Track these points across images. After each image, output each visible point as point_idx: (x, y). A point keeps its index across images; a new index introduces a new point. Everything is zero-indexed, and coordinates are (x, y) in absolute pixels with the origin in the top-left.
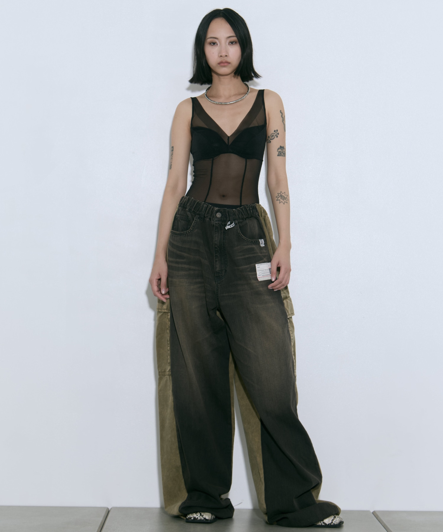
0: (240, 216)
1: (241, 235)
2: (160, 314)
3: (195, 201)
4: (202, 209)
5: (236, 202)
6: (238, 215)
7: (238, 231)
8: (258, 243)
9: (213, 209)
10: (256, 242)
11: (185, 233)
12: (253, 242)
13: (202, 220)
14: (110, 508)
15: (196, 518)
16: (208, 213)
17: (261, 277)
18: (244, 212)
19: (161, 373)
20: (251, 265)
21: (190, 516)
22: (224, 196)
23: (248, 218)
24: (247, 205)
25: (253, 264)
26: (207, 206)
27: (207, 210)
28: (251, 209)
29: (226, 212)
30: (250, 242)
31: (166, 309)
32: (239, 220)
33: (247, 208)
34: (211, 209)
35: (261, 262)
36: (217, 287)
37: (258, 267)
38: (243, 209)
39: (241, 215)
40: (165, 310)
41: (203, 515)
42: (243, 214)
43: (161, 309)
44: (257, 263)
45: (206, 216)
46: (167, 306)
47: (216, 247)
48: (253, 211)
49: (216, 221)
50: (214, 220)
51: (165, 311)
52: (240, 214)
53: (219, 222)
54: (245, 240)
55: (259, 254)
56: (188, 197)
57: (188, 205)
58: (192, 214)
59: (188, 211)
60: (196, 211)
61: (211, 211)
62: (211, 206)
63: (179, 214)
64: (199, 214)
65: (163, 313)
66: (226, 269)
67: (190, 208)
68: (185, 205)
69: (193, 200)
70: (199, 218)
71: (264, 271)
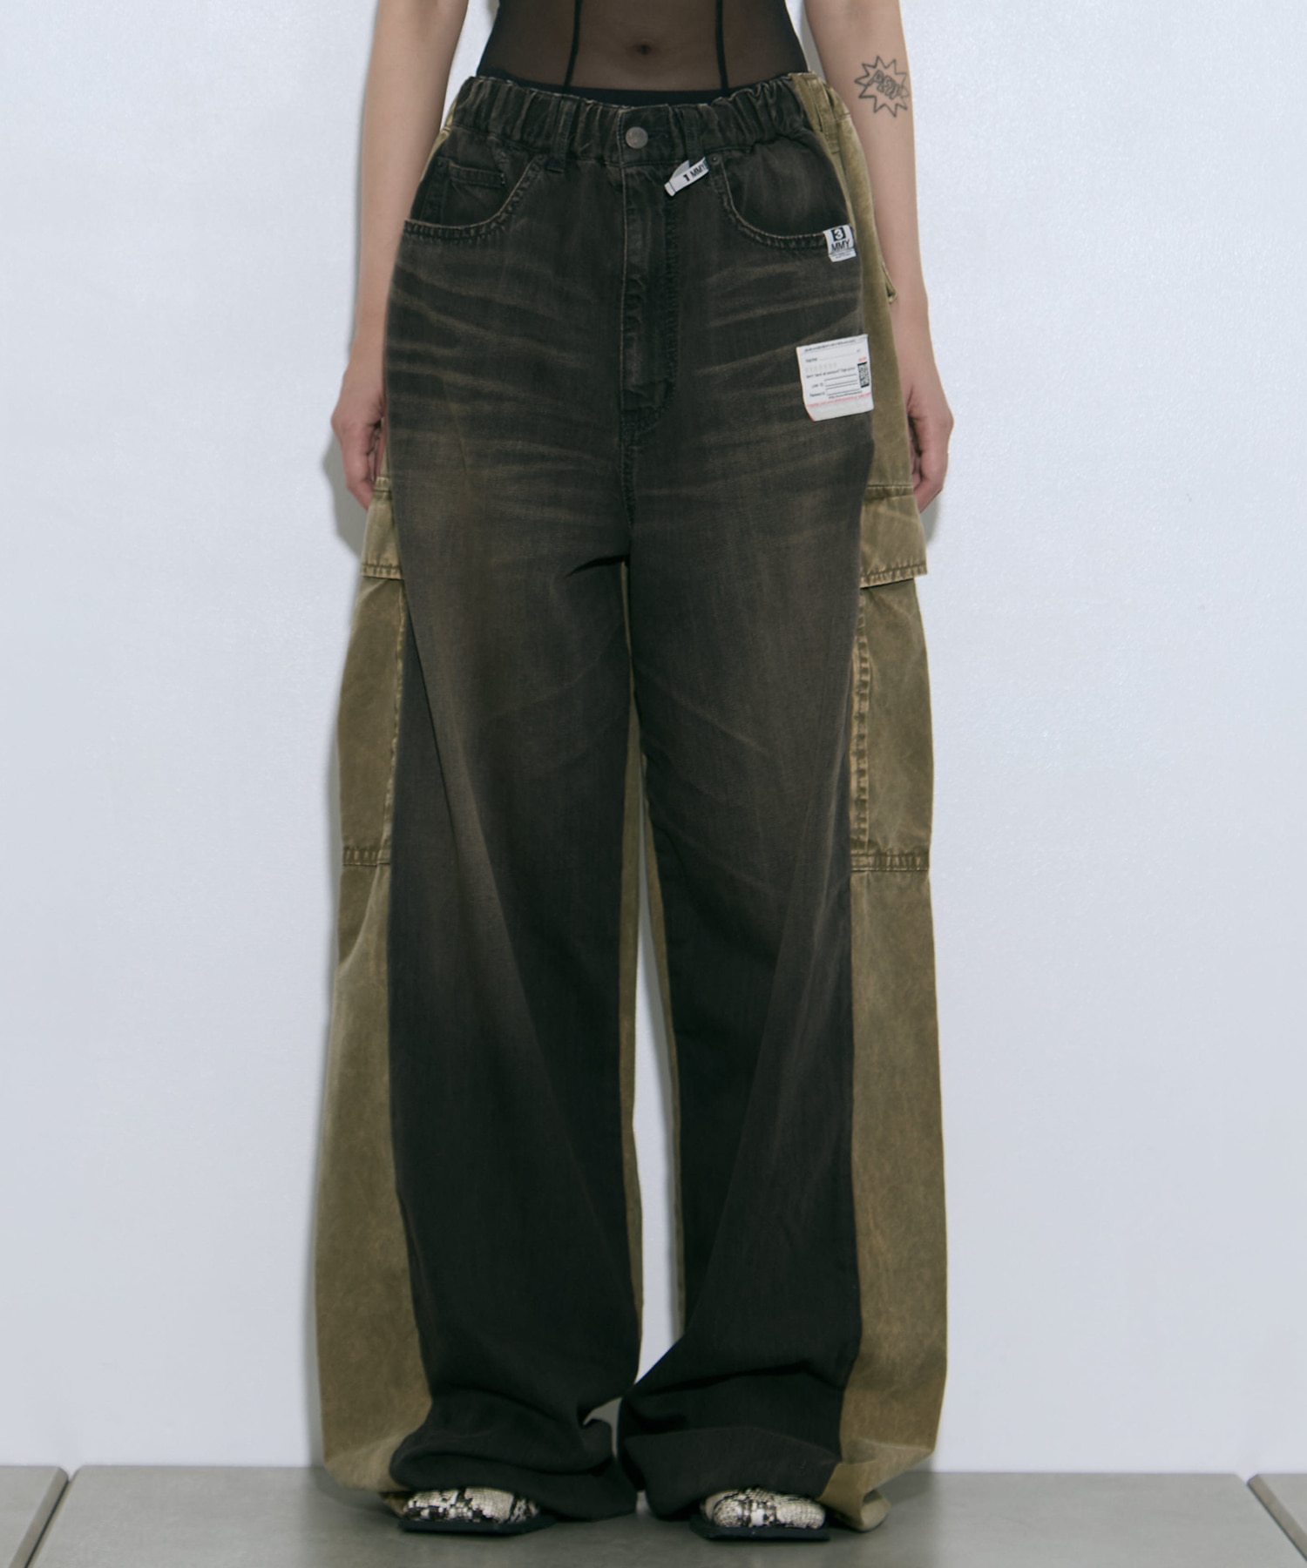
0: (728, 134)
1: (738, 220)
2: (370, 588)
4: (557, 122)
5: (707, 79)
6: (722, 130)
7: (725, 199)
8: (817, 248)
9: (604, 114)
10: (803, 244)
11: (472, 232)
12: (793, 244)
13: (559, 173)
15: (441, 1510)
16: (587, 136)
17: (823, 403)
18: (743, 118)
19: (357, 853)
20: (778, 351)
21: (415, 1502)
22: (644, 51)
23: (760, 142)
24: (754, 88)
25: (785, 348)
26: (578, 107)
27: (581, 125)
28: (771, 101)
29: (668, 119)
30: (780, 249)
31: (396, 567)
32: (727, 153)
33: (754, 100)
34: (597, 118)
35: (821, 334)
36: (627, 456)
37: (809, 361)
38: (740, 105)
39: (734, 130)
40: (393, 571)
41: (471, 1500)
42: (743, 124)
43: (375, 568)
44: (807, 340)
45: (579, 149)
48: (780, 111)
49: (629, 165)
50: (618, 162)
51: (392, 576)
52: (732, 125)
53: (640, 169)
54: (754, 240)
55: (816, 301)
56: (492, 78)
57: (494, 115)
58: (518, 153)
59: (497, 145)
60: (531, 140)
61: (596, 123)
62: (595, 104)
63: (456, 160)
64: (546, 150)
65: (381, 582)
66: (672, 380)
67: (504, 129)
68: (483, 115)
69: (510, 88)
70: (546, 167)
71: (837, 374)
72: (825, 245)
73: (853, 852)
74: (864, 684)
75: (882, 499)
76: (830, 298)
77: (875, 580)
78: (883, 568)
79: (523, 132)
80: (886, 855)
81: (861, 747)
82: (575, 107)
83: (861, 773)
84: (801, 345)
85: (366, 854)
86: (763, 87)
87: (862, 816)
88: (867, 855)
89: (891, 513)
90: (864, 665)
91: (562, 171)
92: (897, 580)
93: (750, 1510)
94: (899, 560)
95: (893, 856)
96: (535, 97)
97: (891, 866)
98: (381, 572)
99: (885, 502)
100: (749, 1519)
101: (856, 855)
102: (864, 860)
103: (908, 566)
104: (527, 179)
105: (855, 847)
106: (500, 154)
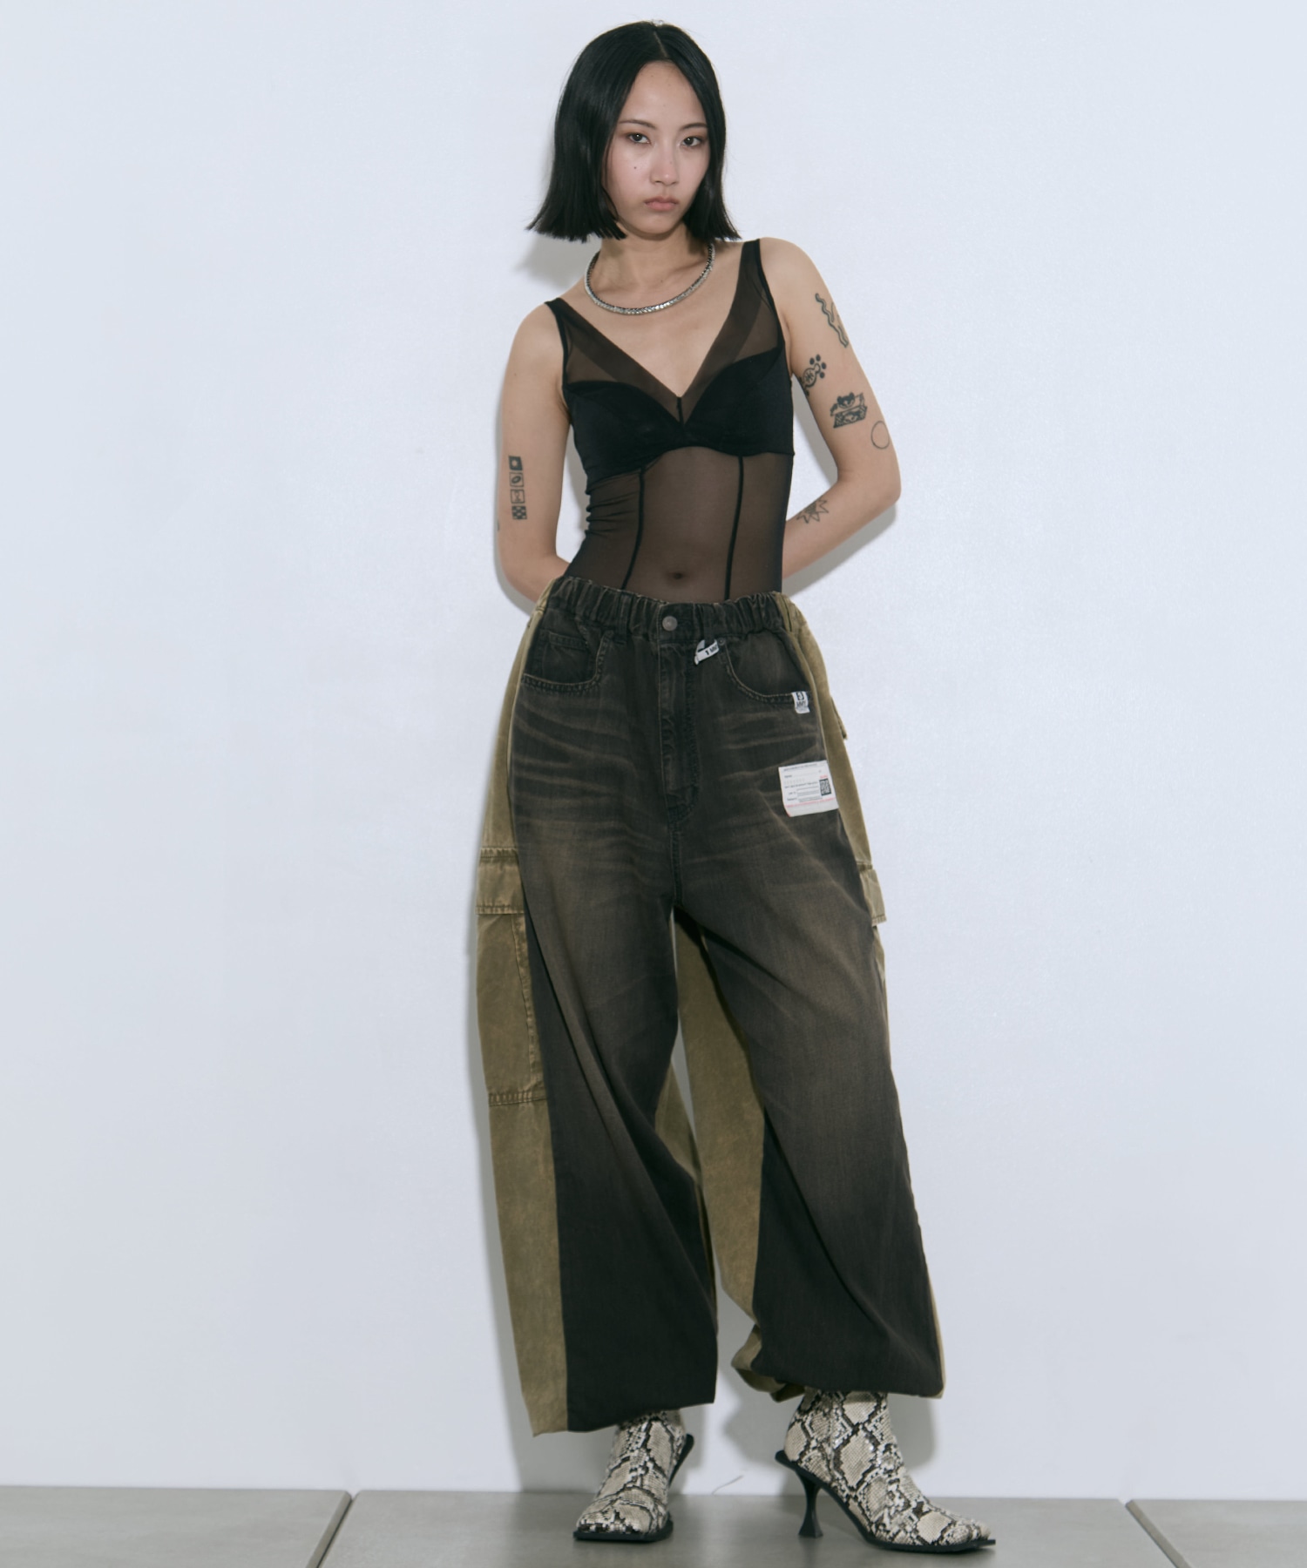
0: (732, 625)
1: (737, 683)
2: (488, 923)
3: (597, 591)
4: (618, 609)
6: (727, 622)
7: (728, 668)
8: (788, 703)
9: (651, 607)
10: (779, 700)
11: (580, 687)
12: (773, 701)
13: (622, 644)
14: (353, 1493)
15: (604, 1526)
16: (637, 620)
17: (796, 806)
18: (742, 616)
19: (498, 1098)
20: (767, 769)
21: (586, 1521)
22: (679, 576)
23: (752, 632)
24: (752, 596)
25: (771, 768)
26: (634, 601)
27: (634, 613)
28: (762, 606)
29: (692, 612)
30: (764, 702)
31: (509, 906)
32: (729, 638)
33: (751, 604)
34: (646, 609)
35: (794, 759)
36: (674, 838)
37: (786, 777)
38: (741, 606)
39: (735, 623)
40: (506, 909)
41: (624, 1519)
42: (741, 620)
43: (492, 908)
44: (785, 763)
45: (632, 629)
46: (514, 898)
47: (665, 720)
48: (767, 613)
49: (663, 642)
50: (656, 639)
51: (505, 912)
52: (735, 620)
53: (670, 645)
54: (748, 696)
55: (790, 738)
56: (578, 578)
57: (579, 603)
58: (594, 629)
59: (580, 623)
60: (603, 620)
61: (644, 611)
62: (643, 600)
63: (553, 631)
64: (614, 628)
65: (497, 917)
66: (696, 785)
67: (584, 613)
68: (573, 603)
69: (591, 586)
70: (613, 639)
71: (805, 786)
72: (793, 702)
76: (799, 736)
79: (597, 614)
82: (630, 600)
84: (781, 766)
85: (504, 1097)
86: (758, 596)
91: (624, 642)
96: (607, 593)
98: (497, 911)
104: (604, 648)
106: (583, 629)
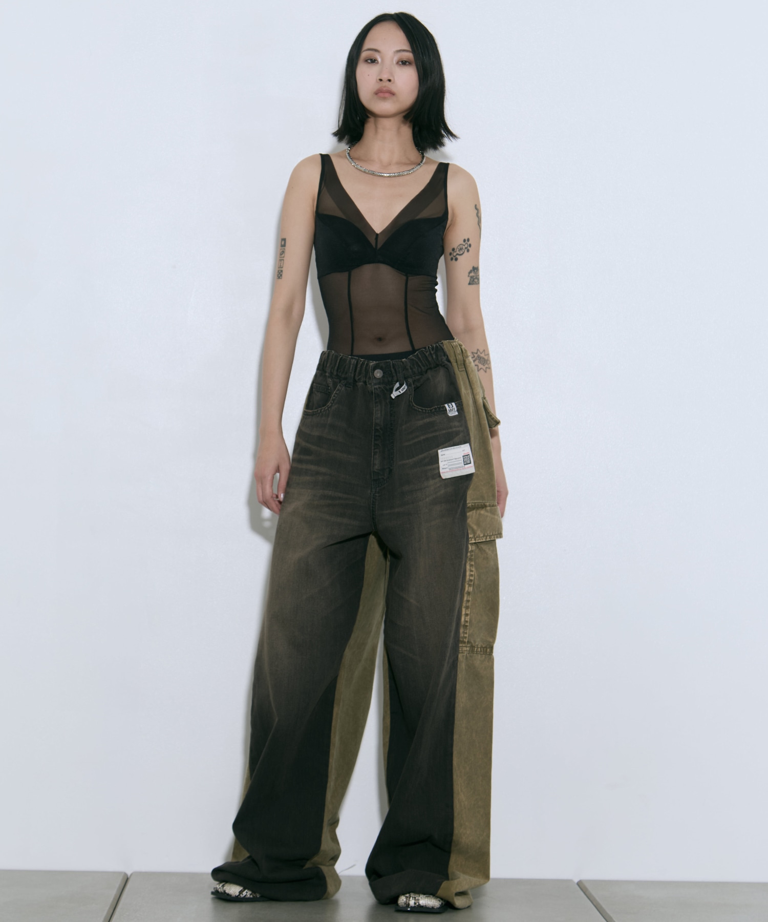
0: (414, 370)
1: (413, 405)
3: (337, 357)
4: (349, 367)
5: (406, 347)
6: (411, 369)
7: (411, 396)
8: (443, 411)
9: (367, 364)
10: (438, 410)
11: (319, 411)
12: (432, 411)
13: (350, 387)
16: (360, 373)
17: (447, 472)
18: (421, 362)
20: (431, 452)
22: (380, 339)
23: (430, 369)
24: (425, 348)
25: (433, 451)
26: (357, 362)
27: (358, 369)
29: (391, 365)
30: (429, 412)
32: (414, 378)
33: (425, 353)
34: (365, 366)
35: (447, 445)
36: (373, 498)
37: (443, 455)
38: (420, 356)
39: (416, 368)
42: (420, 364)
44: (441, 447)
45: (357, 378)
47: (377, 430)
48: (437, 356)
49: (375, 384)
50: (371, 383)
52: (415, 366)
53: (379, 386)
54: (419, 411)
55: (444, 432)
57: (328, 365)
58: (335, 380)
59: (329, 377)
60: (340, 374)
61: (364, 368)
62: (364, 361)
64: (345, 379)
66: (391, 467)
67: (331, 370)
69: (333, 354)
70: (345, 385)
71: (453, 461)
72: (446, 410)
73: (460, 645)
74: (471, 580)
75: (483, 508)
76: (450, 430)
77: (478, 540)
78: (482, 535)
79: (337, 371)
80: (475, 647)
81: (467, 605)
83: (467, 615)
84: (439, 449)
87: (465, 631)
88: (467, 647)
89: (486, 514)
90: (471, 573)
91: (351, 387)
92: (487, 540)
93: (409, 900)
94: (488, 532)
95: (478, 648)
96: (342, 358)
97: (477, 651)
99: (484, 509)
100: (409, 904)
101: (462, 646)
102: (465, 649)
103: (493, 535)
104: (338, 390)
105: (462, 643)
106: (330, 381)
